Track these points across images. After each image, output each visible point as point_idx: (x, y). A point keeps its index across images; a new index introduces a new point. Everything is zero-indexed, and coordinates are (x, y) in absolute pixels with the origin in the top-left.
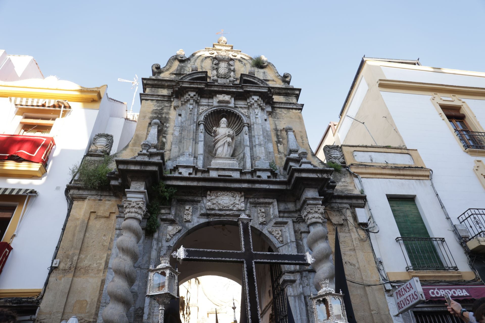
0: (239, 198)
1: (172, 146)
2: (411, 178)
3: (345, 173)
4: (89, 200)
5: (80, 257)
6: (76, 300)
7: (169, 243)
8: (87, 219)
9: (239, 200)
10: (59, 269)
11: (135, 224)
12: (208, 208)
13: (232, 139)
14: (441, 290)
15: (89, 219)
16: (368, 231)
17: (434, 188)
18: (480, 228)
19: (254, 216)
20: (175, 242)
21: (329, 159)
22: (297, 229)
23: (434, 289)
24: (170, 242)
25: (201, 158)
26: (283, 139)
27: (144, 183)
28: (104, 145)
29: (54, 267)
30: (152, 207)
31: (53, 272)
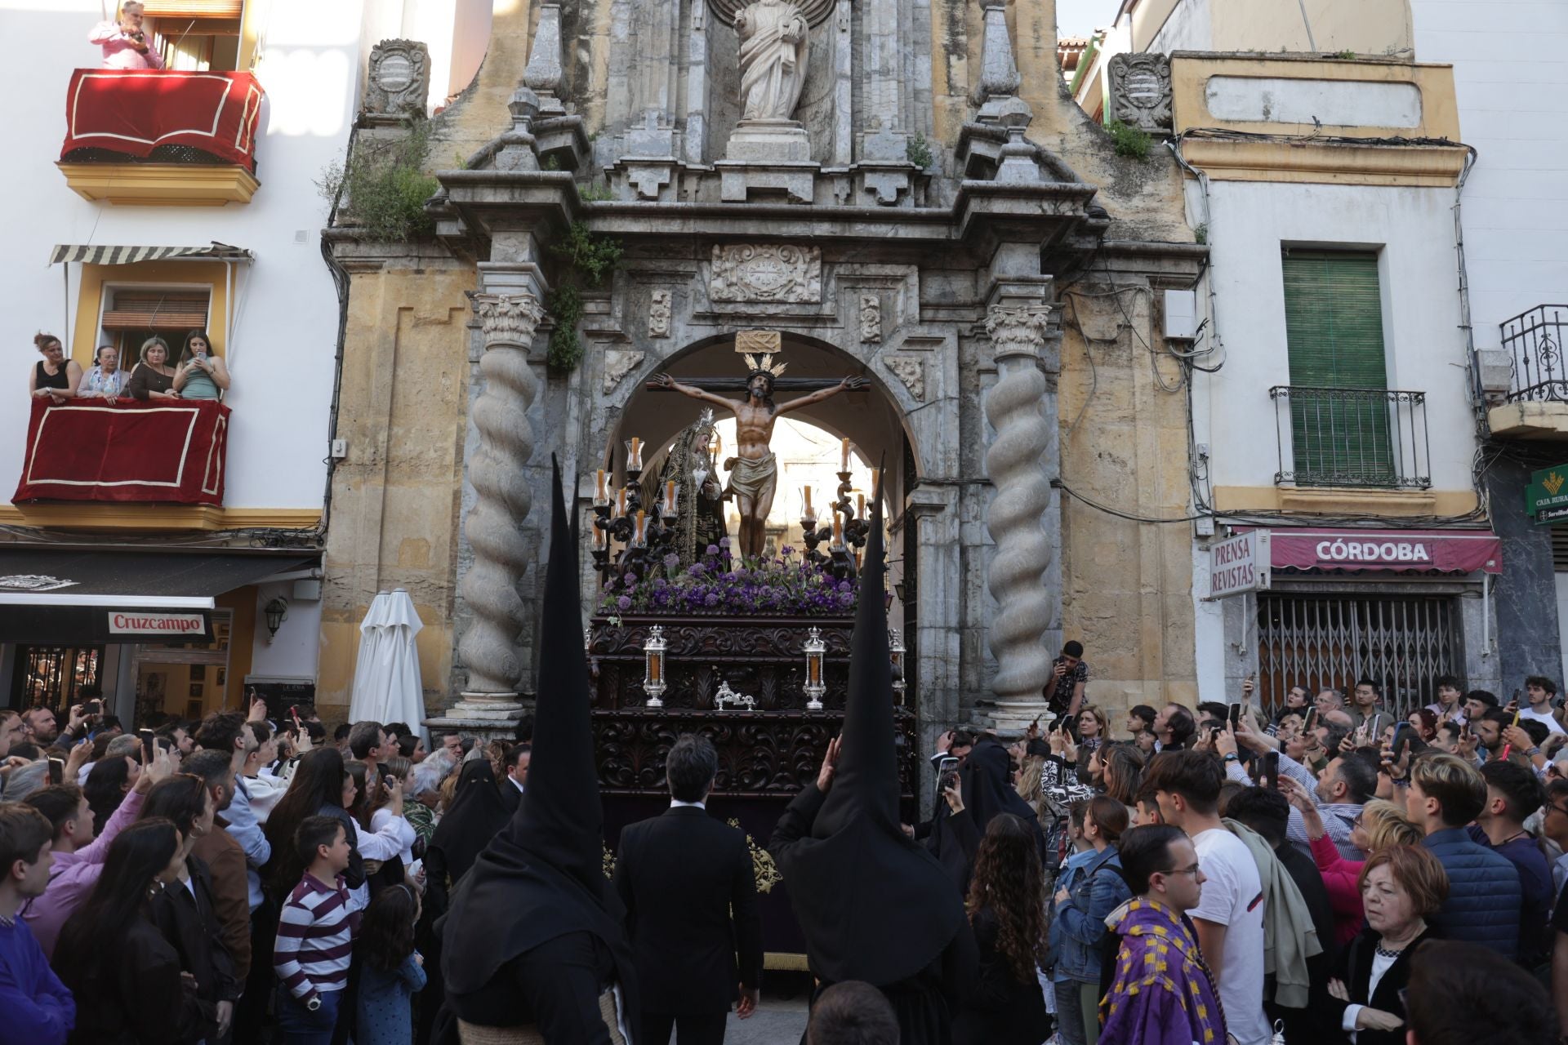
0: (805, 267)
1: (611, 79)
2: (1388, 179)
3: (1161, 165)
4: (388, 272)
5: (393, 433)
6: (401, 539)
7: (610, 398)
8: (394, 331)
9: (805, 273)
10: (349, 463)
11: (514, 363)
12: (714, 296)
13: (798, 47)
14: (1351, 545)
15: (398, 329)
16: (1189, 364)
17: (1457, 219)
18: (1549, 369)
19: (847, 317)
20: (627, 396)
21: (1118, 109)
22: (968, 358)
23: (1333, 540)
24: (615, 395)
25: (696, 126)
26: (968, 39)
27: (528, 236)
28: (404, 84)
29: (336, 458)
30: (558, 298)
31: (336, 470)
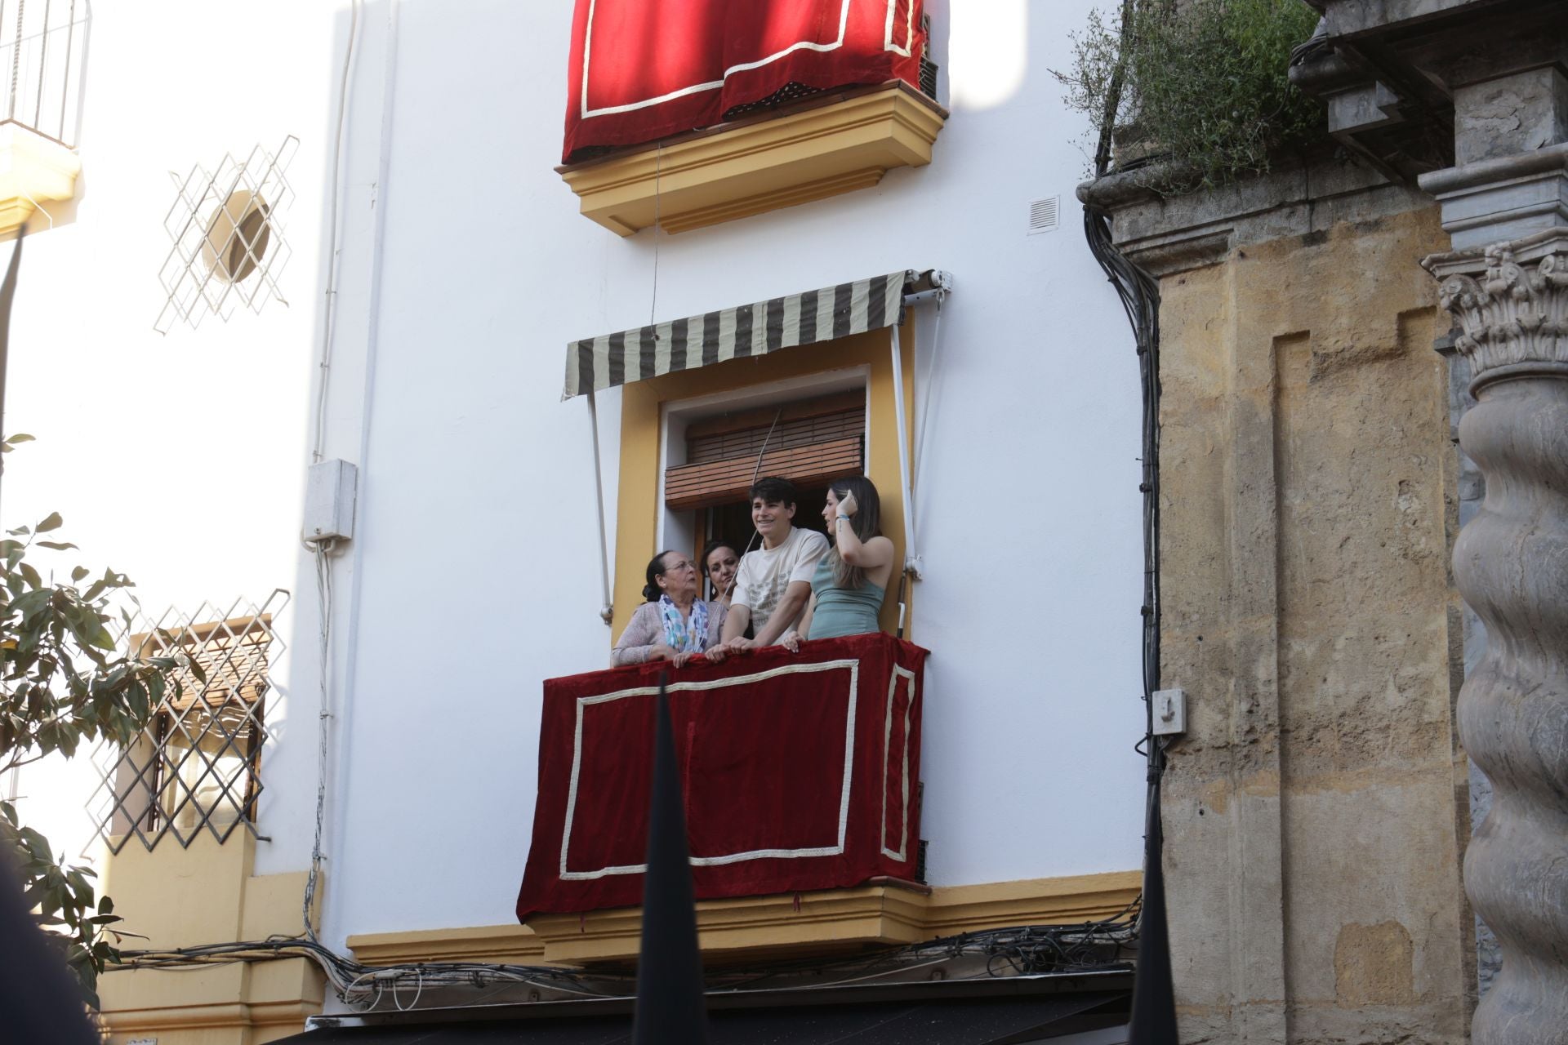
4: (1242, 255)
5: (1291, 655)
6: (1338, 928)
10: (1197, 747)
15: (1278, 391)
27: (1550, 78)
29: (1166, 736)
31: (1168, 765)
